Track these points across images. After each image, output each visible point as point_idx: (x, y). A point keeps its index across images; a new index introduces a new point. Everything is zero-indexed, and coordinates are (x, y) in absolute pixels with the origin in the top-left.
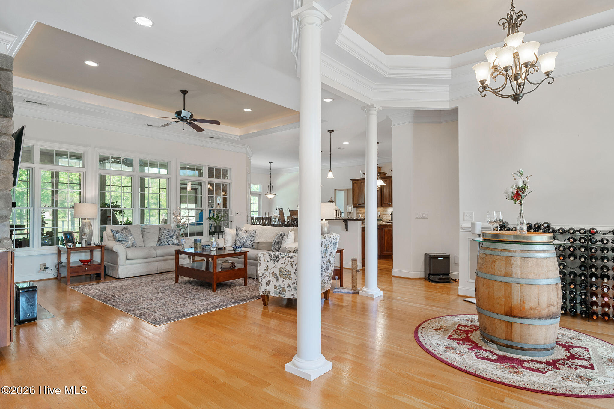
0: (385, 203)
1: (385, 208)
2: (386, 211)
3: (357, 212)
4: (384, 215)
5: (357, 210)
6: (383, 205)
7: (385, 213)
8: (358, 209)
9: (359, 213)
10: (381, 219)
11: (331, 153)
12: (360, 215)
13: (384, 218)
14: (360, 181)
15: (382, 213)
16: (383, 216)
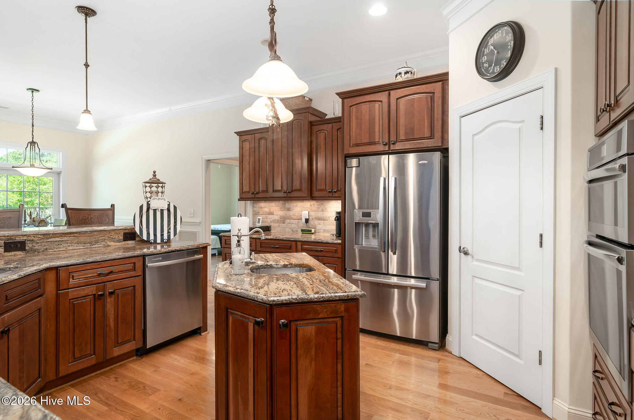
0: (321, 190)
1: (321, 202)
2: (323, 211)
3: (253, 211)
4: (319, 219)
5: (253, 207)
6: (316, 194)
7: (320, 214)
8: (255, 205)
9: (258, 212)
10: (311, 231)
11: (87, 65)
12: (259, 219)
13: (319, 227)
14: (258, 136)
15: (312, 214)
16: (316, 222)
